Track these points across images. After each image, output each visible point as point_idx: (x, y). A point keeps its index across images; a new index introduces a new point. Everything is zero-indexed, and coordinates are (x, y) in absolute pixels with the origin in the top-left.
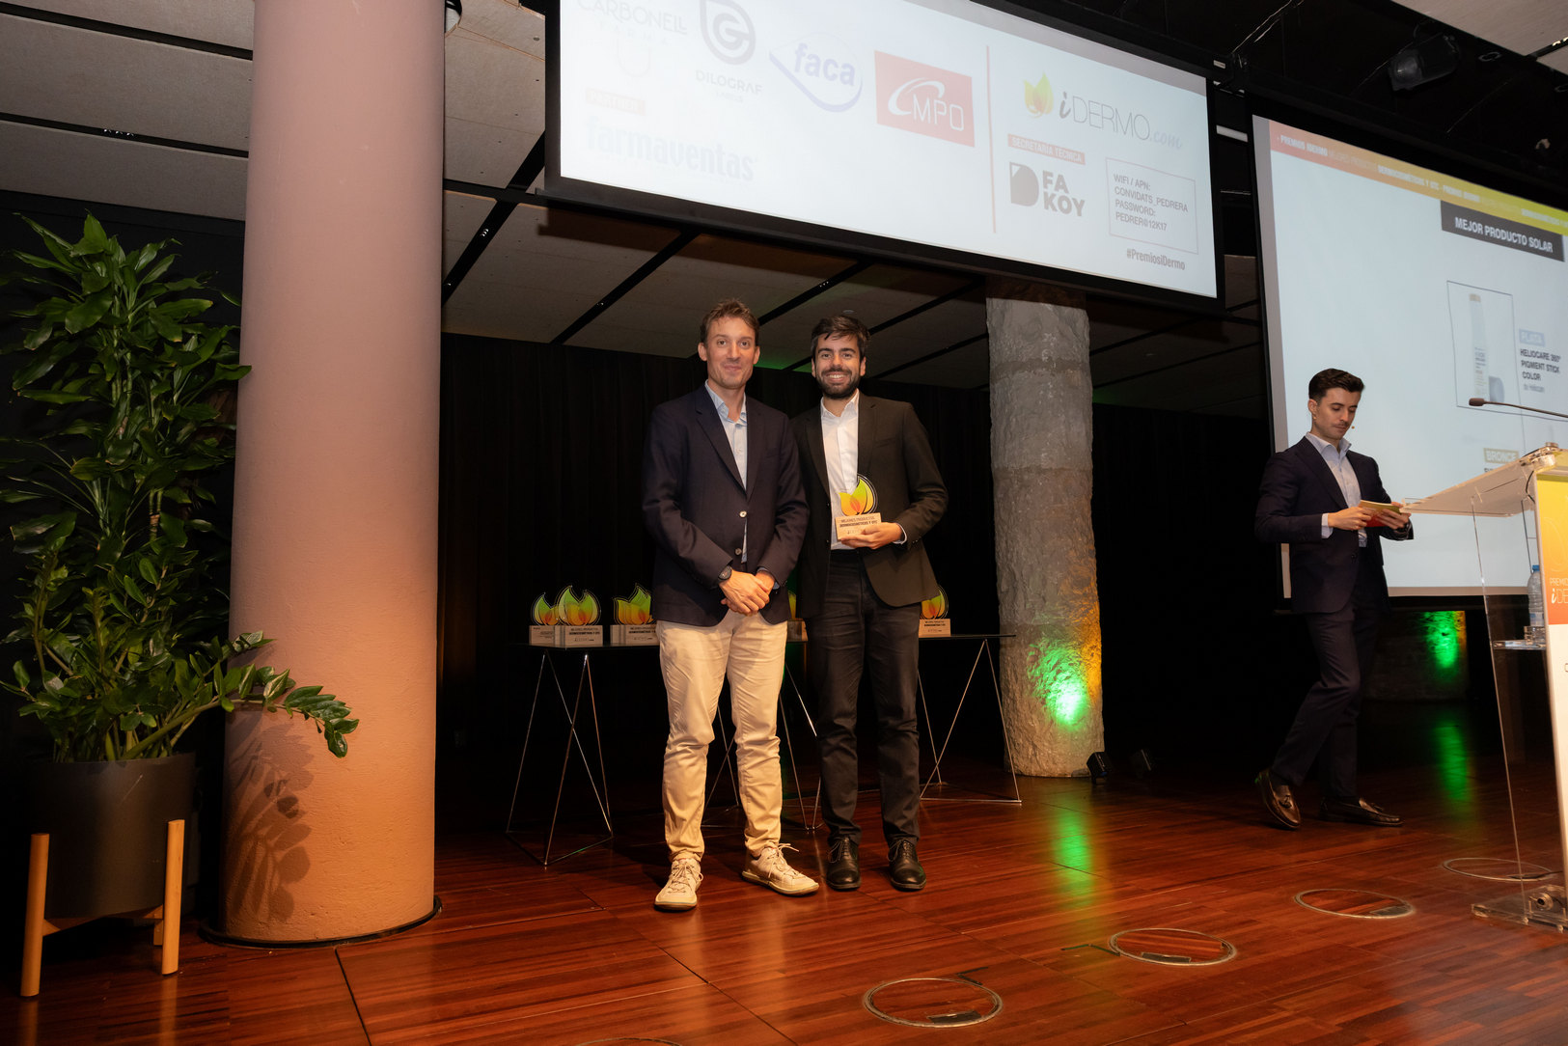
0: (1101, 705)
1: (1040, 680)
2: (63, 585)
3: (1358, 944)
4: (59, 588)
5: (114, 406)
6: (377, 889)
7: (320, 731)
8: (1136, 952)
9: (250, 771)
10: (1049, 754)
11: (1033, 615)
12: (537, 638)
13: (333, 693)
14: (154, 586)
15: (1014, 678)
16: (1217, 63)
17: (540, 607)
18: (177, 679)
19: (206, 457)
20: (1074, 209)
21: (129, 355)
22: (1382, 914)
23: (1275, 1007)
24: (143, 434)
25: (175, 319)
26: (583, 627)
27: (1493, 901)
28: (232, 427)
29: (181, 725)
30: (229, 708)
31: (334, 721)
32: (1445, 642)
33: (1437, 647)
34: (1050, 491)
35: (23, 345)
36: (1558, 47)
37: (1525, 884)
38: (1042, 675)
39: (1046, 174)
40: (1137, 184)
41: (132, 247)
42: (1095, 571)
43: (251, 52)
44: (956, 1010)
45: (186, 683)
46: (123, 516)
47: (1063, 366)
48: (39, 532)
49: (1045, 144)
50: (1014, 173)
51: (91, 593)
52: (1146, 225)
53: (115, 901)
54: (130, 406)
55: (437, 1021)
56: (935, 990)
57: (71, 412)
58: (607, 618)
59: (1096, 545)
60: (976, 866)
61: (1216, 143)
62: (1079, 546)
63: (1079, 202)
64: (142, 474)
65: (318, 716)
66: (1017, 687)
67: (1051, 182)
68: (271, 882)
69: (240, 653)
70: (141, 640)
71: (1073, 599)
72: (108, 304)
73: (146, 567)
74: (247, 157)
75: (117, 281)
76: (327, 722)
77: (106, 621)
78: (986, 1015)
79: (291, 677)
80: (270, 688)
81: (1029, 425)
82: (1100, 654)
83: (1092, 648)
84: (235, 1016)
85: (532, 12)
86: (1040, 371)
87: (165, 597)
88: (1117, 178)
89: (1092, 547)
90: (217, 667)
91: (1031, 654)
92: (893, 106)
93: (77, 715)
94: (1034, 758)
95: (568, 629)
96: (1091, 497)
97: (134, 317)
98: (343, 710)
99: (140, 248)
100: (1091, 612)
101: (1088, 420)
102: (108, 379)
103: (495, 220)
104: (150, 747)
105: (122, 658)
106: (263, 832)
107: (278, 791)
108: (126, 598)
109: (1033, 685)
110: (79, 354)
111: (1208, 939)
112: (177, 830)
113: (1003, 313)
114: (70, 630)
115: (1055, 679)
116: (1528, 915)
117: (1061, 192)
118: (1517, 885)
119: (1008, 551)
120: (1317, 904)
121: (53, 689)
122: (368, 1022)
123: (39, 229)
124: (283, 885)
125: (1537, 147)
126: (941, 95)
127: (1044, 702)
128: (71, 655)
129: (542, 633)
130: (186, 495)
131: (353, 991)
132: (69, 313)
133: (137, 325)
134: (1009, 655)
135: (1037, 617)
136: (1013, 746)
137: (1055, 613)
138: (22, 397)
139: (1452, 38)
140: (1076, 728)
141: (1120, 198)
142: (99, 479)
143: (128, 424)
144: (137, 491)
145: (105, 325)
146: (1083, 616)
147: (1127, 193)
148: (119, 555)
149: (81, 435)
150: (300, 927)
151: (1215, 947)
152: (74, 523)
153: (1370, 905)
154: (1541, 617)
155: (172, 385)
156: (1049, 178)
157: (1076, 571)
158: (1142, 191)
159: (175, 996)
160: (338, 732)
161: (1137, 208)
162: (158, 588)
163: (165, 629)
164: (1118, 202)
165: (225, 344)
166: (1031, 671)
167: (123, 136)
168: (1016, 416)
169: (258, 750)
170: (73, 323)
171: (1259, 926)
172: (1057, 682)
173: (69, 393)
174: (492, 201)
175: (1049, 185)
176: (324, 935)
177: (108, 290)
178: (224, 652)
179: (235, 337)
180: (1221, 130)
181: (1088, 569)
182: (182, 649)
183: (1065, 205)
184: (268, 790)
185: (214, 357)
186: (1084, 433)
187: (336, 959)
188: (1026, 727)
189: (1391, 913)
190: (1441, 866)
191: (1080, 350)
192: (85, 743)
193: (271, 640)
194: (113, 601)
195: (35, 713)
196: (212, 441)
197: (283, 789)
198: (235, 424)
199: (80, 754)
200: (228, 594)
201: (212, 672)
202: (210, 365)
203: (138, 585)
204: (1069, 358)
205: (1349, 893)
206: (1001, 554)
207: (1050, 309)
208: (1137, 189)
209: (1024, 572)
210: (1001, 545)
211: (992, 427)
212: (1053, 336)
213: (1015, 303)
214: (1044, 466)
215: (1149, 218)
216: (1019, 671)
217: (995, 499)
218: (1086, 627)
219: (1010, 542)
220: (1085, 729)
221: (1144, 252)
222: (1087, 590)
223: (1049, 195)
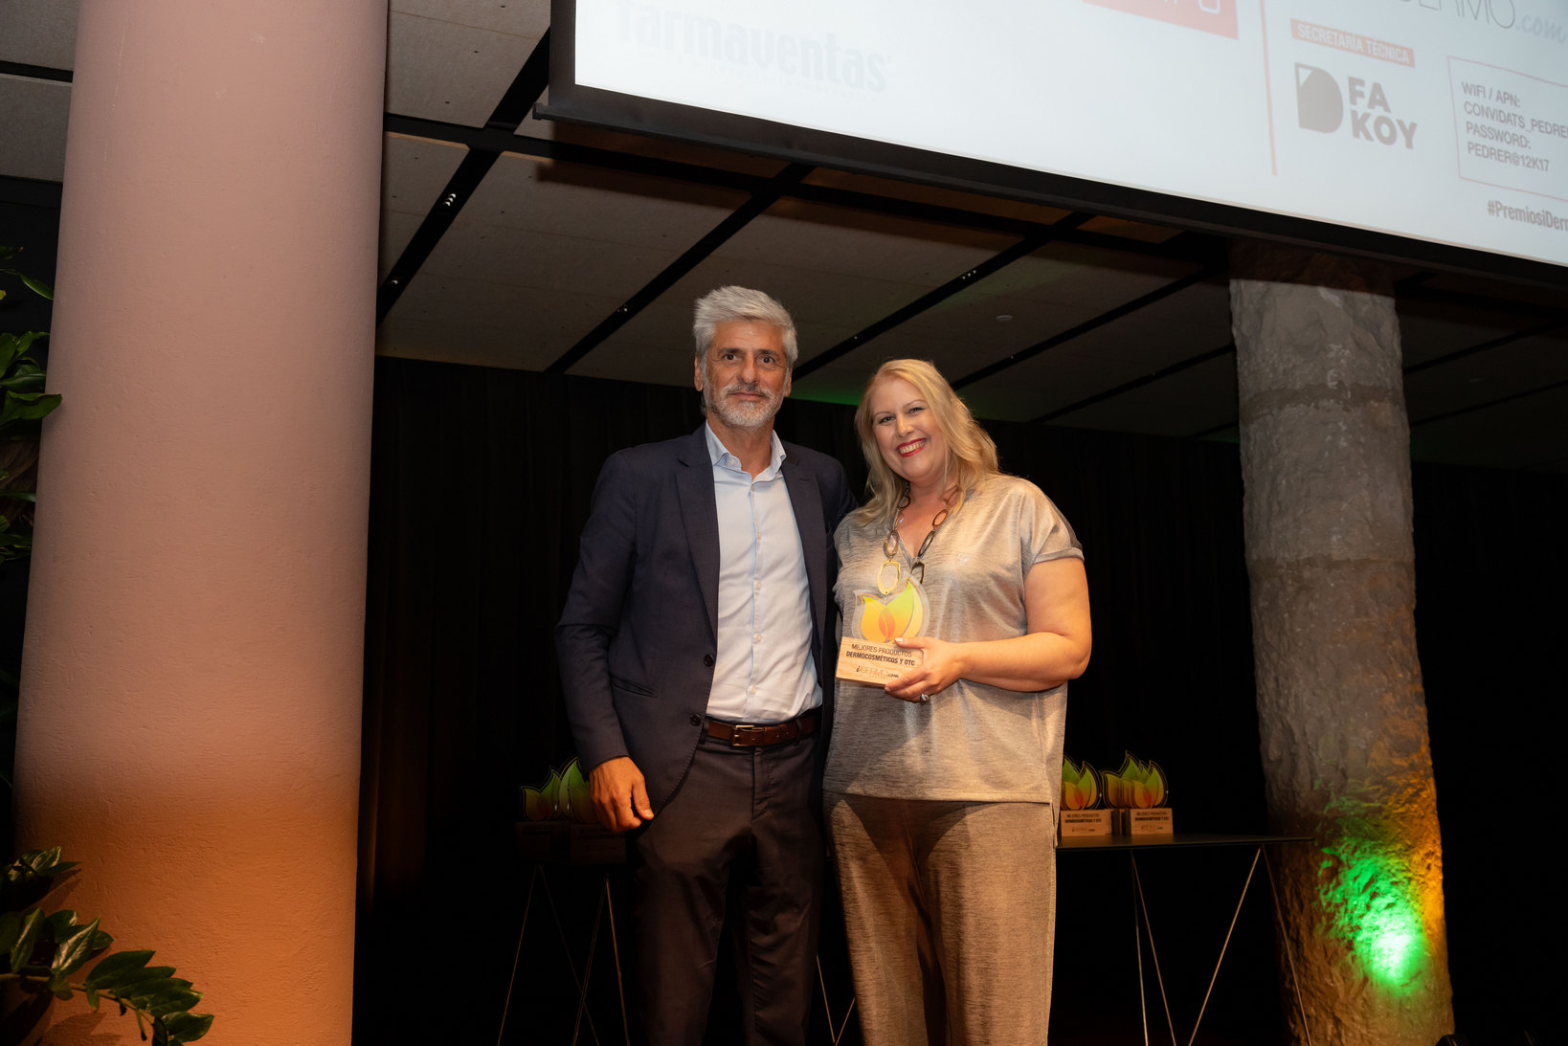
0: (1445, 954)
1: (1342, 910)
7: (144, 1038)
10: (1362, 1035)
11: (1326, 799)
13: (170, 964)
15: (1296, 905)
20: (1401, 137)
28: (28, 498)
31: (169, 1017)
34: (1348, 596)
38: (1346, 901)
39: (1353, 82)
40: (1498, 98)
42: (1426, 727)
47: (1361, 396)
49: (1351, 35)
50: (1302, 81)
52: (1517, 163)
59: (1425, 685)
62: (1399, 687)
63: (1407, 126)
65: (144, 1007)
66: (1302, 921)
67: (1361, 95)
69: (19, 889)
71: (1393, 774)
76: (158, 1019)
80: (64, 952)
82: (1440, 864)
83: (1429, 855)
86: (1324, 403)
88: (1467, 88)
89: (1419, 688)
91: (1326, 864)
94: (1336, 1041)
96: (1413, 606)
98: (188, 996)
100: (1424, 795)
101: (1405, 482)
103: (467, 179)
109: (1331, 917)
115: (1368, 907)
117: (1378, 111)
119: (1279, 694)
127: (1350, 946)
134: (1287, 861)
135: (1333, 804)
136: (1298, 1020)
140: (1408, 991)
141: (1474, 119)
146: (1410, 801)
147: (1484, 111)
156: (1358, 87)
157: (1396, 727)
158: (1507, 108)
160: (174, 1038)
161: (1499, 136)
164: (1469, 127)
165: (27, 362)
166: (1326, 893)
168: (1287, 475)
172: (1371, 914)
175: (1359, 100)
179: (41, 350)
181: (1413, 724)
183: (1385, 130)
185: (7, 383)
186: (1398, 503)
188: (1322, 987)
191: (1387, 370)
193: (74, 864)
198: (33, 490)
204: (1372, 384)
206: (1267, 701)
207: (1338, 305)
208: (1499, 105)
209: (1307, 730)
210: (1267, 686)
211: (1246, 495)
212: (1344, 347)
213: (1281, 289)
214: (1336, 555)
215: (1521, 151)
216: (1304, 892)
217: (1254, 611)
218: (1416, 821)
219: (1282, 679)
220: (1422, 992)
221: (1514, 207)
222: (1415, 758)
223: (1360, 115)
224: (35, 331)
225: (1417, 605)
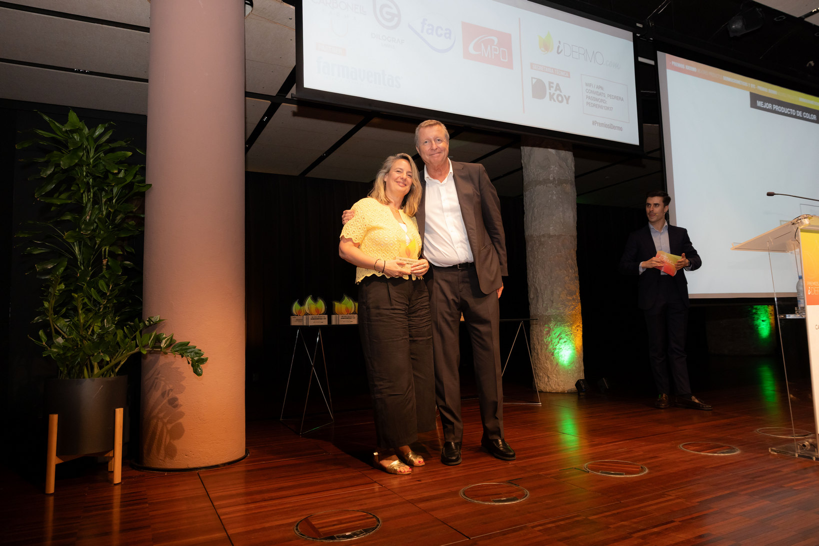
0: (582, 356)
1: (551, 343)
2: (63, 292)
3: (710, 467)
4: (60, 294)
5: (84, 205)
6: (218, 443)
7: (189, 363)
8: (597, 470)
9: (154, 385)
10: (556, 381)
11: (547, 310)
12: (294, 322)
13: (195, 345)
14: (106, 294)
15: (538, 343)
16: (638, 25)
17: (296, 307)
18: (118, 339)
19: (131, 230)
20: (565, 101)
21: (91, 180)
22: (723, 453)
23: (666, 494)
24: (99, 219)
25: (114, 162)
26: (318, 316)
27: (780, 446)
28: (142, 216)
29: (120, 361)
30: (144, 352)
31: (196, 358)
32: (764, 325)
33: (759, 328)
34: (555, 246)
35: (40, 175)
36: (815, 12)
37: (797, 440)
38: (552, 341)
39: (550, 83)
40: (597, 88)
41: (92, 126)
42: (579, 287)
43: (149, 29)
44: (506, 497)
45: (123, 341)
46: (90, 260)
47: (561, 182)
48: (49, 267)
49: (550, 68)
50: (534, 83)
51: (76, 296)
52: (602, 108)
53: (90, 447)
54: (92, 205)
55: (249, 503)
56: (496, 488)
57: (63, 209)
58: (330, 311)
59: (579, 274)
60: (517, 433)
61: (638, 66)
62: (570, 274)
63: (567, 97)
64: (100, 238)
65: (188, 356)
66: (539, 347)
67: (553, 87)
68: (166, 440)
69: (149, 326)
70: (100, 320)
71: (567, 301)
72: (81, 154)
73: (102, 284)
74: (148, 82)
75: (85, 143)
76: (192, 359)
77: (84, 310)
78: (520, 499)
79: (174, 338)
80: (164, 343)
81: (543, 214)
82: (582, 329)
83: (577, 326)
84: (151, 502)
85: (288, 5)
86: (549, 185)
87: (111, 299)
88: (587, 85)
89: (577, 275)
90: (138, 333)
91: (546, 330)
92: (471, 50)
93: (71, 356)
94: (548, 383)
95: (310, 317)
96: (576, 250)
97: (93, 161)
98: (201, 353)
99: (96, 127)
100: (577, 308)
101: (574, 210)
102: (82, 192)
103: (270, 112)
104: (106, 373)
105: (91, 328)
106: (161, 415)
107: (168, 394)
108: (92, 299)
109: (547, 346)
110: (67, 179)
111: (634, 465)
112: (119, 413)
113: (529, 155)
114: (65, 316)
115: (558, 342)
116: (798, 453)
117: (558, 92)
118: (793, 440)
119: (533, 277)
120: (690, 449)
121: (59, 343)
122: (215, 504)
123: (47, 118)
124: (171, 441)
125: (808, 65)
126: (495, 44)
127: (553, 354)
128: (66, 328)
129: (297, 320)
130: (120, 250)
131: (208, 490)
132: (62, 158)
133: (95, 165)
134: (535, 329)
135: (549, 311)
136: (537, 377)
137: (558, 309)
138: (40, 200)
139: (761, 9)
140: (570, 367)
141: (589, 94)
142: (78, 242)
143: (91, 214)
144: (97, 246)
145: (80, 165)
146: (572, 310)
147: (592, 92)
148: (88, 279)
149: (68, 220)
150: (180, 462)
151: (637, 468)
152: (66, 263)
153: (717, 449)
154: (803, 302)
155: (113, 195)
156: (552, 85)
157: (569, 287)
158: (600, 91)
159: (120, 493)
160: (197, 363)
161: (597, 100)
162: (108, 295)
163: (111, 315)
164: (587, 97)
165: (139, 173)
166: (546, 338)
167: (84, 72)
168: (537, 208)
169: (158, 374)
170: (64, 163)
171: (660, 459)
172: (559, 344)
173: (62, 199)
174: (269, 102)
175: (552, 89)
176: (191, 466)
177: (80, 148)
178: (141, 326)
179: (143, 171)
180: (641, 59)
181: (575, 286)
182: (120, 325)
183: (560, 99)
184: (163, 394)
185: (133, 181)
186: (572, 217)
187: (198, 477)
188: (544, 367)
189: (727, 452)
190: (755, 431)
191: (570, 174)
192: (74, 370)
193: (164, 320)
194: (86, 300)
195: (50, 355)
196: (132, 222)
197: (171, 393)
198: (143, 213)
199: (72, 376)
200: (142, 298)
201: (136, 336)
202: (131, 185)
203: (98, 293)
204: (564, 178)
205: (707, 444)
206: (530, 279)
207: (554, 153)
208: (597, 90)
209: (542, 288)
210: (530, 275)
211: (525, 214)
212: (556, 167)
213: (536, 149)
214: (552, 233)
215: (604, 105)
216: (540, 338)
217: (527, 251)
218: (574, 316)
219: (534, 273)
220: (574, 368)
221: (601, 122)
222: (574, 297)
223: (552, 93)
224: (140, 165)
225: (577, 249)
